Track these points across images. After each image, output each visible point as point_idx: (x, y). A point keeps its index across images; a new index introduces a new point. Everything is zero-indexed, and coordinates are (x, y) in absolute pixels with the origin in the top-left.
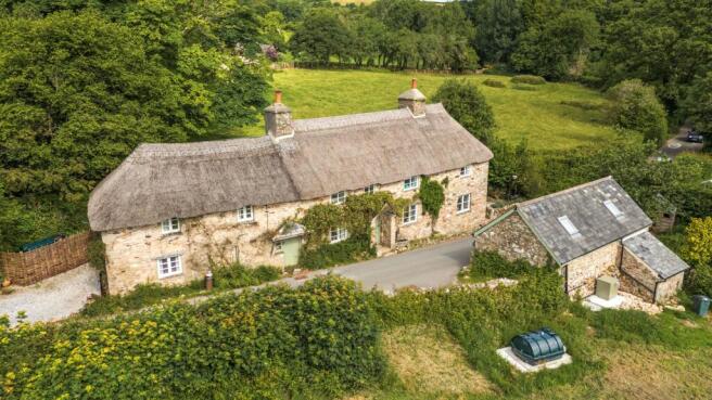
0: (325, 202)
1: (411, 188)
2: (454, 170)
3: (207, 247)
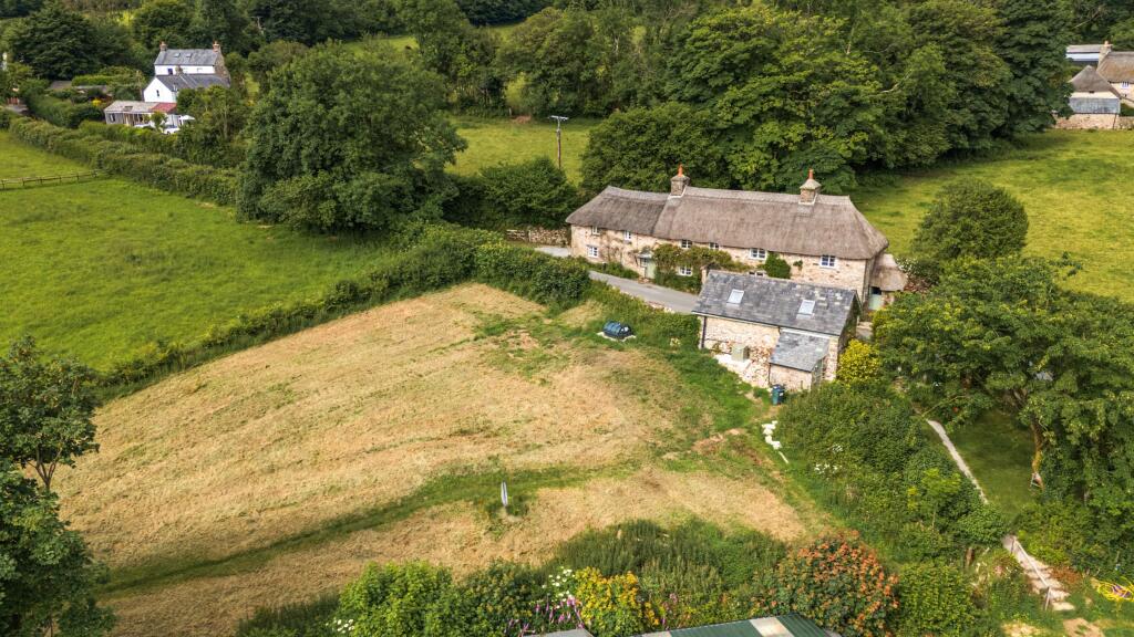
0: (675, 244)
1: (758, 258)
2: (812, 256)
3: (608, 247)
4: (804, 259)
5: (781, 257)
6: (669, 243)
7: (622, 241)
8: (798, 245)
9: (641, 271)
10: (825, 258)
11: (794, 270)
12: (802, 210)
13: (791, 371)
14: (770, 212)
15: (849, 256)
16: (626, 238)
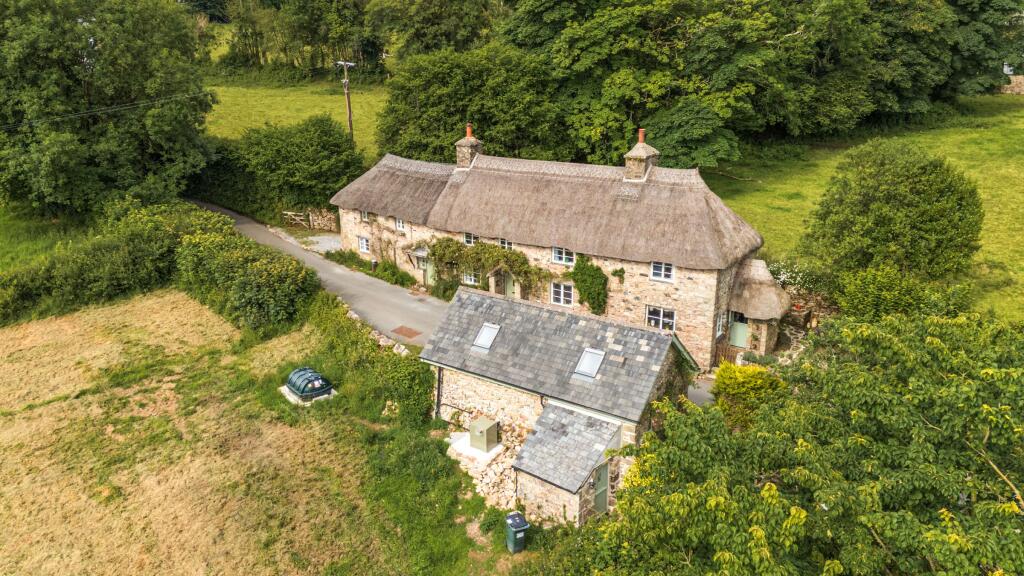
0: (456, 238)
1: (563, 262)
2: (637, 262)
3: (380, 239)
4: (626, 267)
5: (595, 262)
6: (450, 236)
7: (393, 232)
8: (615, 244)
9: (418, 275)
10: (657, 266)
11: (613, 282)
12: (626, 191)
13: (549, 486)
14: (582, 193)
15: (692, 264)
16: (400, 227)
